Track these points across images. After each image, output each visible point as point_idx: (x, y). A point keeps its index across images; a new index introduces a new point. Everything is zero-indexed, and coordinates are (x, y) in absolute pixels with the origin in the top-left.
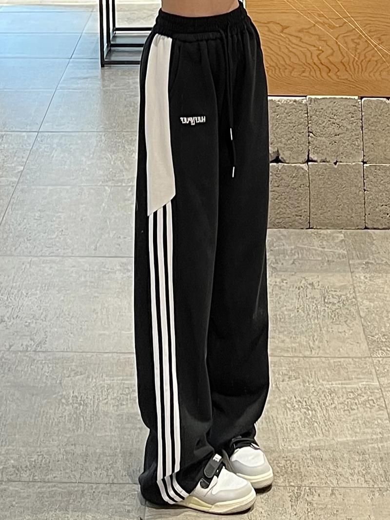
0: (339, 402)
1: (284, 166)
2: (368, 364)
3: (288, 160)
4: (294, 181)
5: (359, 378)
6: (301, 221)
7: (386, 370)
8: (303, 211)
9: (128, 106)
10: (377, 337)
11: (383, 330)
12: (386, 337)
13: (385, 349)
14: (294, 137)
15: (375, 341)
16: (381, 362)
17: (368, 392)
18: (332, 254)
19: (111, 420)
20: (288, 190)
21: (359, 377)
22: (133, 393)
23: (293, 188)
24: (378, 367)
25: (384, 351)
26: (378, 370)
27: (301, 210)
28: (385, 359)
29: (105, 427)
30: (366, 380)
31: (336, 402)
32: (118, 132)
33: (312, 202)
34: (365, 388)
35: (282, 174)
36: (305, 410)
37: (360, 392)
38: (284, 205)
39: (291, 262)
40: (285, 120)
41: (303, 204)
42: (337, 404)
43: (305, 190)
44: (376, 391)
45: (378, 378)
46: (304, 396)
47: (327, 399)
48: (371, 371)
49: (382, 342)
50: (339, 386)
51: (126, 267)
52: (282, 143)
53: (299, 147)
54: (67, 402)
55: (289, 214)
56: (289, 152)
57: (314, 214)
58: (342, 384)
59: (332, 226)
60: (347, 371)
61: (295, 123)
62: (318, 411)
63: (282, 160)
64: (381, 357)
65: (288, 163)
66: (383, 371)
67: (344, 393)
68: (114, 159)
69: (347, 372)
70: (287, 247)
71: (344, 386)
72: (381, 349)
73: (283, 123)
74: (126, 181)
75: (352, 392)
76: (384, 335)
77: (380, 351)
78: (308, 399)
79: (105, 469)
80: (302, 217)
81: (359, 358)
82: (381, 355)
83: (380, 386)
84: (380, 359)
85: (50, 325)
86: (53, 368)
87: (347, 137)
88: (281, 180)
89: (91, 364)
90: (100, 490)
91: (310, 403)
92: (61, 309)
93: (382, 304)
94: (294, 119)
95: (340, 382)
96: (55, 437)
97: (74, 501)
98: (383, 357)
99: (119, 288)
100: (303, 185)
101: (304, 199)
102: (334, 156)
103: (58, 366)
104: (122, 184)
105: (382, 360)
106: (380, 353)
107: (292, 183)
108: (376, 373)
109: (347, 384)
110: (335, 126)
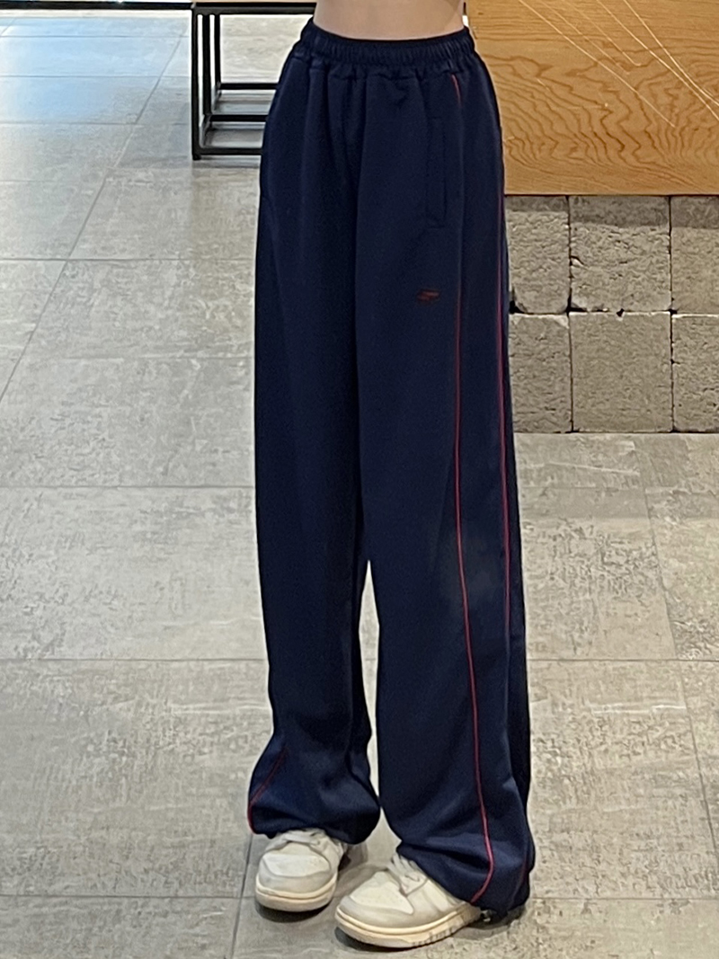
0: (615, 740)
1: (523, 318)
2: (672, 672)
3: (532, 308)
4: (542, 347)
5: (655, 698)
6: (554, 419)
7: (700, 684)
8: (558, 400)
9: (244, 211)
10: (689, 624)
11: (701, 611)
12: (705, 624)
13: (702, 645)
14: (545, 266)
15: (686, 631)
16: (694, 669)
17: (667, 724)
18: (615, 478)
19: (178, 781)
20: (530, 362)
21: (653, 695)
22: (225, 731)
23: (540, 359)
24: (689, 678)
25: (700, 648)
26: (687, 684)
27: (554, 399)
28: (700, 664)
29: (167, 794)
30: (665, 701)
31: (609, 741)
32: (222, 259)
33: (576, 385)
34: (662, 715)
35: (519, 333)
36: (549, 756)
37: (652, 722)
38: (524, 389)
39: (540, 491)
40: (528, 234)
41: (557, 389)
42: (610, 744)
43: (562, 362)
44: (682, 721)
45: (686, 697)
46: (550, 731)
47: (594, 736)
48: (676, 686)
49: (698, 632)
50: (618, 712)
51: (225, 505)
52: (520, 277)
53: (551, 285)
54: (98, 750)
55: (532, 406)
56: (535, 293)
57: (581, 405)
58: (623, 708)
59: (611, 428)
60: (633, 684)
61: (545, 241)
62: (575, 758)
63: (521, 308)
64: (693, 660)
65: (532, 314)
66: (696, 685)
67: (624, 724)
68: (211, 309)
69: (635, 687)
70: (532, 466)
71: (626, 712)
72: (696, 647)
73: (524, 241)
74: (234, 349)
75: (639, 723)
76: (702, 621)
77: (693, 650)
78: (559, 736)
79: (162, 871)
80: (557, 411)
81: (656, 661)
82: (694, 656)
83: (688, 712)
84: (692, 664)
85: (71, 613)
86: (73, 691)
87: (642, 266)
88: (519, 344)
89: (145, 681)
90: (151, 909)
91: (561, 743)
92: (93, 582)
93: (700, 565)
94: (544, 232)
95: (621, 704)
96: (71, 815)
97: (101, 928)
98: (699, 661)
99: (211, 543)
100: (559, 352)
101: (560, 378)
102: (618, 300)
103: (82, 685)
104: (225, 355)
105: (696, 665)
106: (693, 654)
107: (537, 349)
108: (684, 687)
109: (632, 708)
110: (620, 247)
